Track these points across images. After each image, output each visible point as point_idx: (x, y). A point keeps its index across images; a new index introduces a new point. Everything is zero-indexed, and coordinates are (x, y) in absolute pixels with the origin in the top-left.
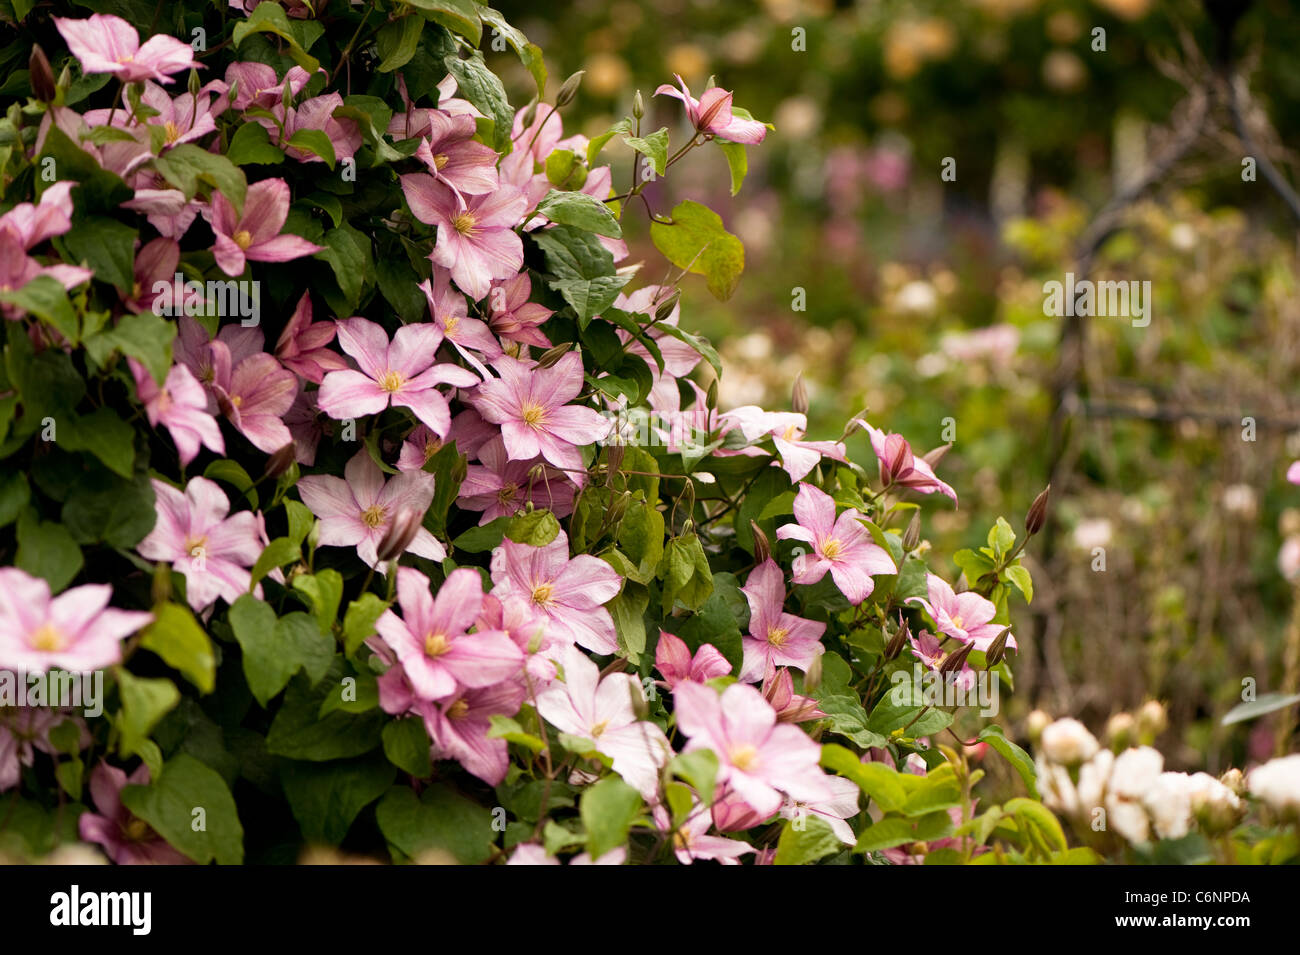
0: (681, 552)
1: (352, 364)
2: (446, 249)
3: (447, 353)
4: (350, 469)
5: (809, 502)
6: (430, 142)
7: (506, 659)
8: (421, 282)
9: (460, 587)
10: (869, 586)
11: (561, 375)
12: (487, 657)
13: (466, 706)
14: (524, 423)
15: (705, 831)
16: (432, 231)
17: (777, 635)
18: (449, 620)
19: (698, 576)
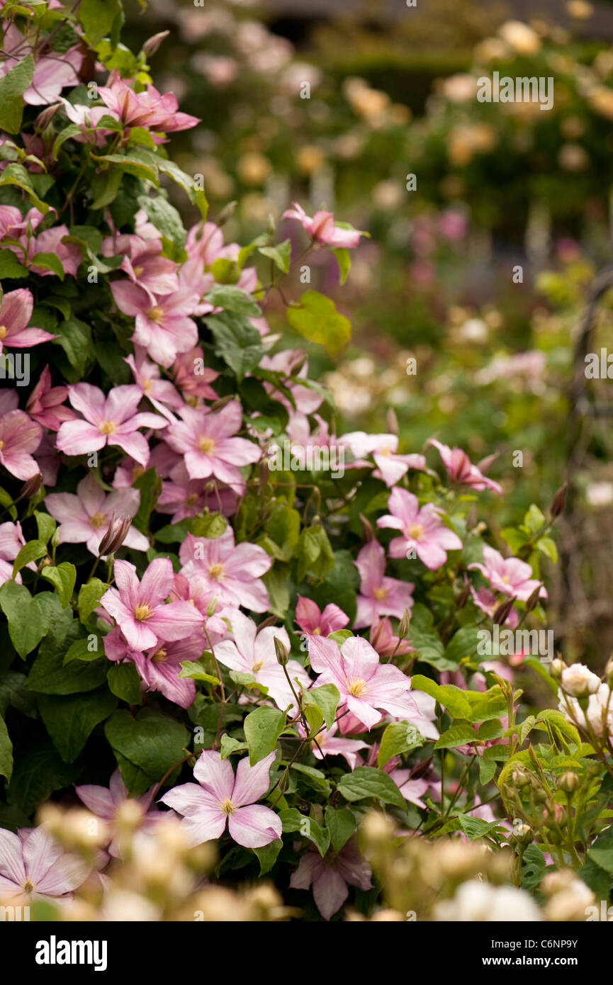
0: (312, 539)
1: (80, 416)
2: (143, 333)
3: (145, 405)
4: (81, 487)
5: (398, 499)
6: (130, 257)
7: (192, 621)
8: (126, 356)
9: (158, 571)
10: (442, 557)
11: (226, 419)
12: (177, 620)
13: (165, 654)
14: (201, 451)
15: (333, 735)
16: (132, 321)
17: (380, 593)
18: (151, 594)
19: (323, 556)
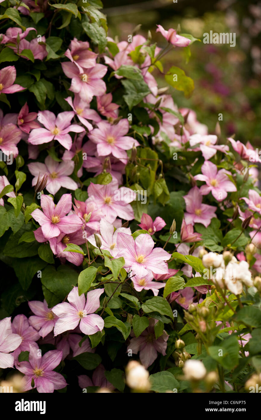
0: (158, 185)
1: (43, 126)
2: (75, 86)
3: (75, 121)
4: (46, 160)
5: (207, 167)
6: (70, 50)
7: (77, 224)
8: (67, 97)
9: (65, 200)
10: (225, 195)
11: (121, 127)
12: (70, 224)
13: (68, 239)
14: (108, 143)
15: (151, 280)
16: (70, 80)
17: (198, 211)
18: (61, 211)
19: (164, 193)
